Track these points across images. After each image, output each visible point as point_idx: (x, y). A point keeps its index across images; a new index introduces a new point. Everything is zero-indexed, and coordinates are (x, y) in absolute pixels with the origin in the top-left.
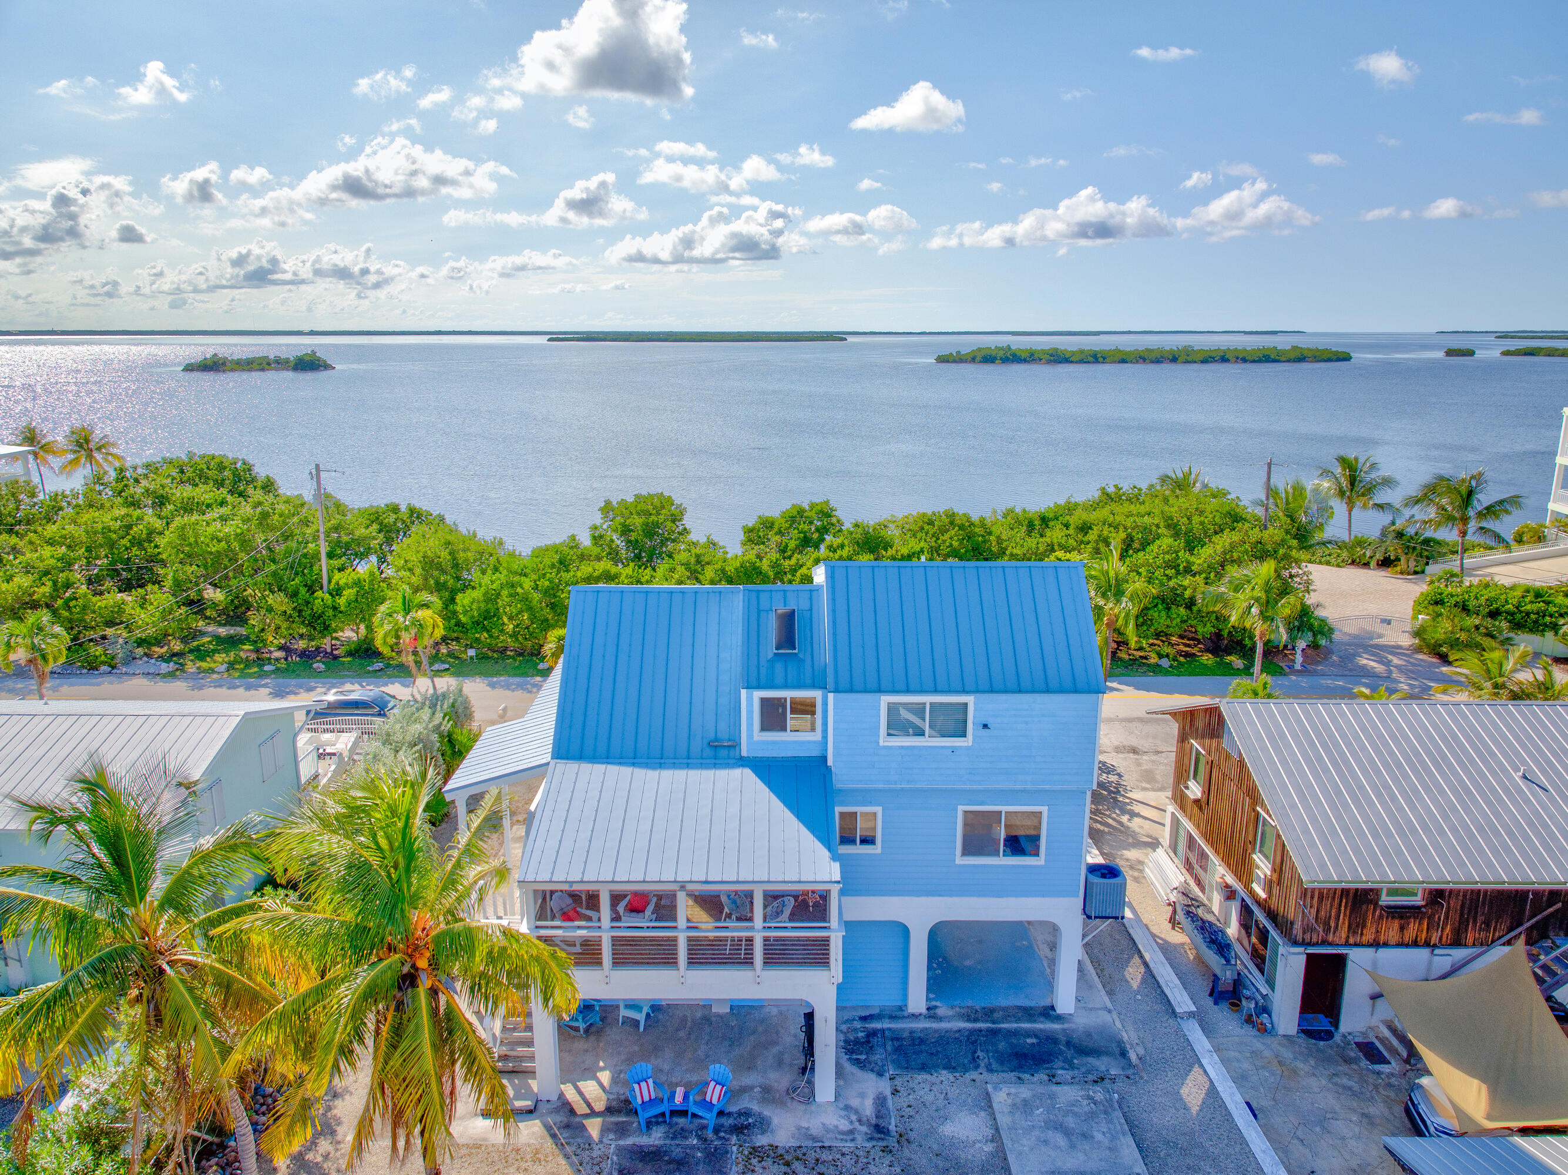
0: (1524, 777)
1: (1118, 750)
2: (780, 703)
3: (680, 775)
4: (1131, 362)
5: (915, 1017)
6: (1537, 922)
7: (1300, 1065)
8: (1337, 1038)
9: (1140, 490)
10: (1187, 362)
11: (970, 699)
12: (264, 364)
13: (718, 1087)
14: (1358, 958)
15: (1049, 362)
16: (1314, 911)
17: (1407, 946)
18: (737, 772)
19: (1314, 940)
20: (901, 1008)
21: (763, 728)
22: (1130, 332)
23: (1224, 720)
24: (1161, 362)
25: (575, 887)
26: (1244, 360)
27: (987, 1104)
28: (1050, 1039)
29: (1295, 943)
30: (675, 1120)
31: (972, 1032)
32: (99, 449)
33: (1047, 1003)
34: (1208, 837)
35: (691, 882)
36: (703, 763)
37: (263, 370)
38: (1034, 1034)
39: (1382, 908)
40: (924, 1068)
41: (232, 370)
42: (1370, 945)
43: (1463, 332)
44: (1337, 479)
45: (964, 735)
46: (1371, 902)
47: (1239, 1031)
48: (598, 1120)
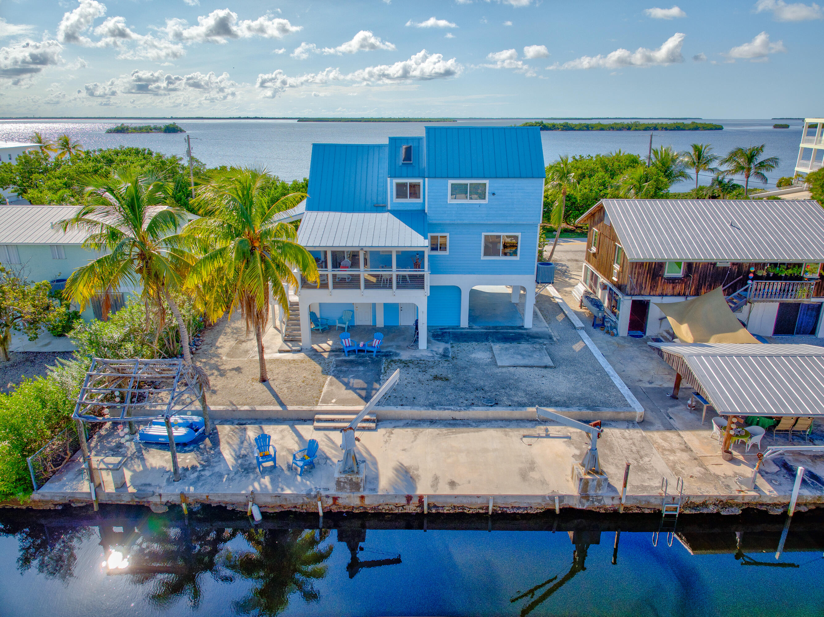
0: (731, 225)
1: (569, 260)
2: (405, 185)
3: (361, 215)
4: (606, 130)
5: (463, 328)
6: (732, 285)
7: (626, 344)
8: (644, 337)
9: (592, 157)
10: (636, 130)
11: (487, 182)
12: (149, 130)
13: (378, 341)
14: (654, 300)
15: (563, 130)
16: (635, 280)
17: (676, 296)
18: (386, 214)
19: (635, 293)
20: (457, 326)
21: (397, 198)
22: (608, 118)
23: (613, 229)
24: (623, 130)
25: (317, 249)
26: (666, 129)
27: (491, 350)
28: (522, 334)
29: (627, 295)
30: (360, 353)
31: (486, 332)
32: (74, 148)
33: (521, 325)
34: (597, 269)
35: (365, 246)
36: (371, 211)
37: (148, 132)
38: (514, 333)
39: (665, 279)
40: (465, 341)
41: (132, 132)
42: (659, 296)
43: (786, 119)
44: (691, 156)
45: (484, 199)
46: (660, 276)
47: (603, 336)
48: (328, 353)
